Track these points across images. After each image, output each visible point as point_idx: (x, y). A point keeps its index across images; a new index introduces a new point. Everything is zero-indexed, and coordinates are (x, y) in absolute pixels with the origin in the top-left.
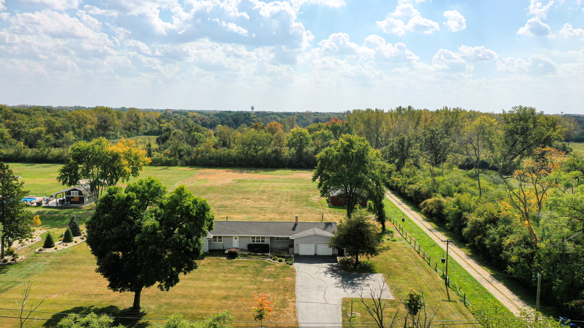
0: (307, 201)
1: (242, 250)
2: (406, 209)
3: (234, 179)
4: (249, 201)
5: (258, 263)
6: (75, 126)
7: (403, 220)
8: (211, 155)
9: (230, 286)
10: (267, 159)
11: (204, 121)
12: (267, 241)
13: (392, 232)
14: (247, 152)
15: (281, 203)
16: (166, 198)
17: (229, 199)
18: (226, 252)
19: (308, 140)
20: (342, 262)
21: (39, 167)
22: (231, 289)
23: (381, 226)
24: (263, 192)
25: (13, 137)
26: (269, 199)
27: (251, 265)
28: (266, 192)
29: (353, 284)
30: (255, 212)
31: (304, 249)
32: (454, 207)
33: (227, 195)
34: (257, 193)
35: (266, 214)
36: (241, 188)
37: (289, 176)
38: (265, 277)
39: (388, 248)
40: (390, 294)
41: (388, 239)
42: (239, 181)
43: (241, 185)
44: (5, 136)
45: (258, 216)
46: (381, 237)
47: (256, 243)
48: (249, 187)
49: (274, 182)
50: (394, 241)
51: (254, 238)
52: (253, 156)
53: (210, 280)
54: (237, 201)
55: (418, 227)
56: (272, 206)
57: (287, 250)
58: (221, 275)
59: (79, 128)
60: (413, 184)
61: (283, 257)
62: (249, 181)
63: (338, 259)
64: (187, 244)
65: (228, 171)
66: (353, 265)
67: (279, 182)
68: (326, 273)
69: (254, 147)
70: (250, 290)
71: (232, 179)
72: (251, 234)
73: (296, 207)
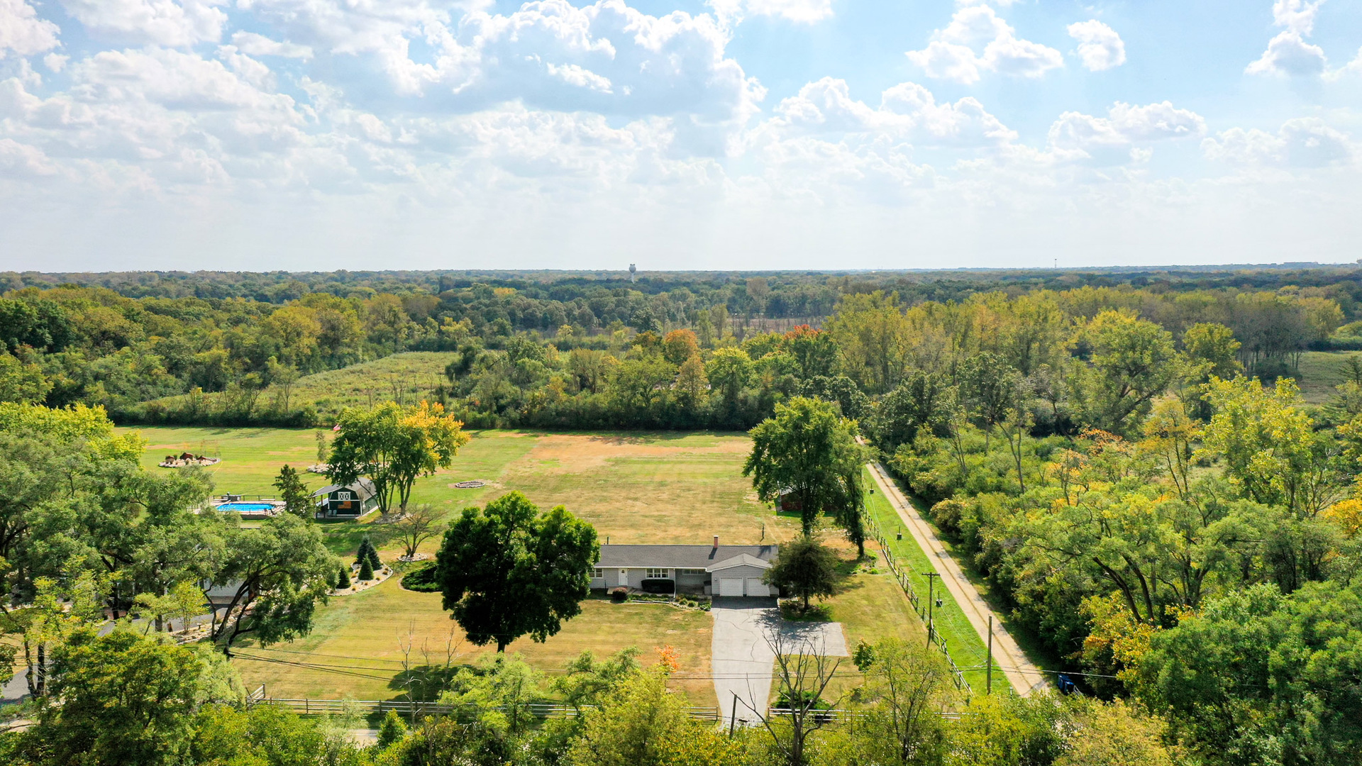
0: (739, 503)
1: (633, 589)
2: (910, 517)
3: (607, 457)
4: (638, 503)
5: (658, 608)
6: (282, 344)
7: (899, 537)
8: (560, 408)
9: (619, 639)
10: (667, 414)
11: (530, 311)
12: (671, 576)
13: (873, 558)
14: (630, 401)
15: (693, 508)
16: (539, 520)
17: (603, 500)
18: (610, 592)
19: (747, 372)
20: (785, 607)
21: (239, 437)
22: (621, 643)
23: (857, 548)
24: (662, 484)
25: (168, 372)
26: (674, 500)
27: (649, 612)
28: (666, 485)
29: (794, 637)
30: (649, 525)
31: (727, 587)
32: (971, 518)
33: (599, 493)
34: (650, 488)
35: (668, 529)
36: (620, 478)
37: (709, 450)
38: (668, 628)
39: (861, 585)
40: (845, 650)
41: (864, 571)
42: (617, 462)
43: (622, 469)
44: (155, 370)
45: (654, 532)
46: (854, 567)
47: (654, 578)
48: (635, 474)
49: (682, 462)
50: (873, 573)
51: (650, 570)
52: (641, 408)
53: (591, 632)
54: (618, 505)
55: (920, 550)
56: (677, 514)
57: (701, 589)
58: (605, 626)
59: (286, 346)
60: (927, 470)
61: (695, 599)
62: (635, 462)
63: (779, 601)
64: (572, 582)
65: (593, 440)
66: (800, 610)
67: (691, 463)
68: (757, 622)
69: (642, 390)
70: (648, 644)
71: (602, 457)
72: (644, 564)
73: (720, 515)
